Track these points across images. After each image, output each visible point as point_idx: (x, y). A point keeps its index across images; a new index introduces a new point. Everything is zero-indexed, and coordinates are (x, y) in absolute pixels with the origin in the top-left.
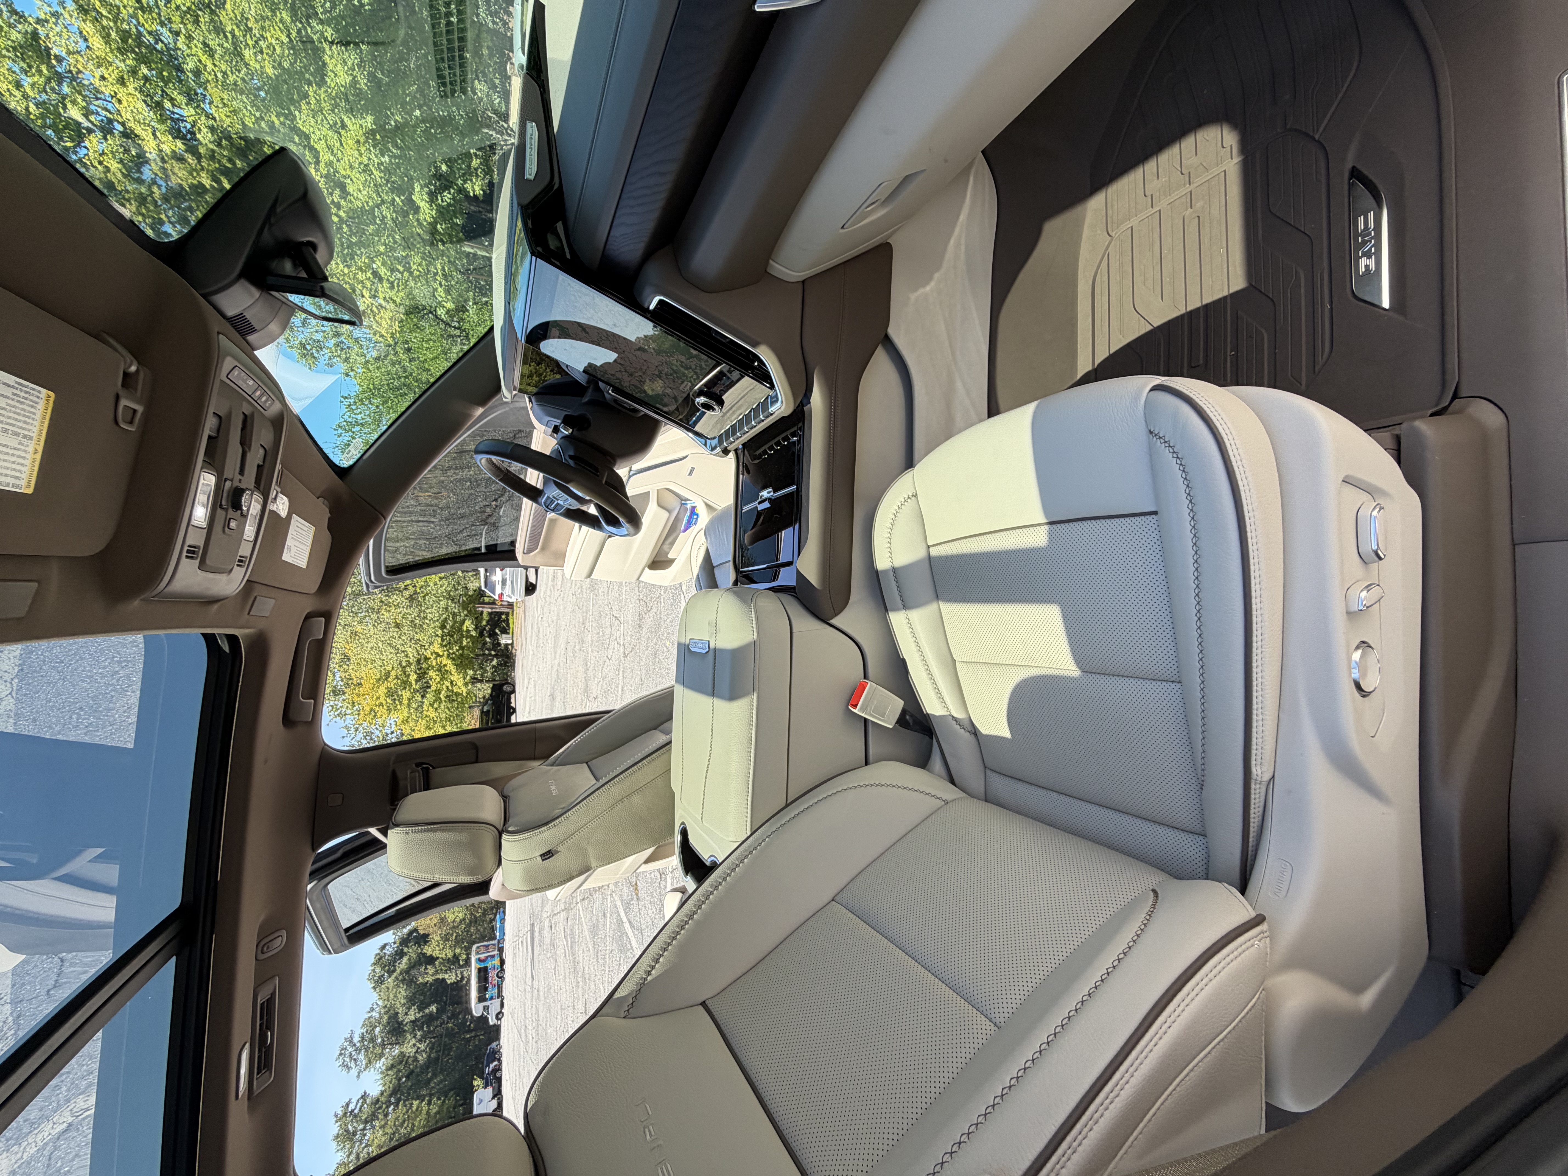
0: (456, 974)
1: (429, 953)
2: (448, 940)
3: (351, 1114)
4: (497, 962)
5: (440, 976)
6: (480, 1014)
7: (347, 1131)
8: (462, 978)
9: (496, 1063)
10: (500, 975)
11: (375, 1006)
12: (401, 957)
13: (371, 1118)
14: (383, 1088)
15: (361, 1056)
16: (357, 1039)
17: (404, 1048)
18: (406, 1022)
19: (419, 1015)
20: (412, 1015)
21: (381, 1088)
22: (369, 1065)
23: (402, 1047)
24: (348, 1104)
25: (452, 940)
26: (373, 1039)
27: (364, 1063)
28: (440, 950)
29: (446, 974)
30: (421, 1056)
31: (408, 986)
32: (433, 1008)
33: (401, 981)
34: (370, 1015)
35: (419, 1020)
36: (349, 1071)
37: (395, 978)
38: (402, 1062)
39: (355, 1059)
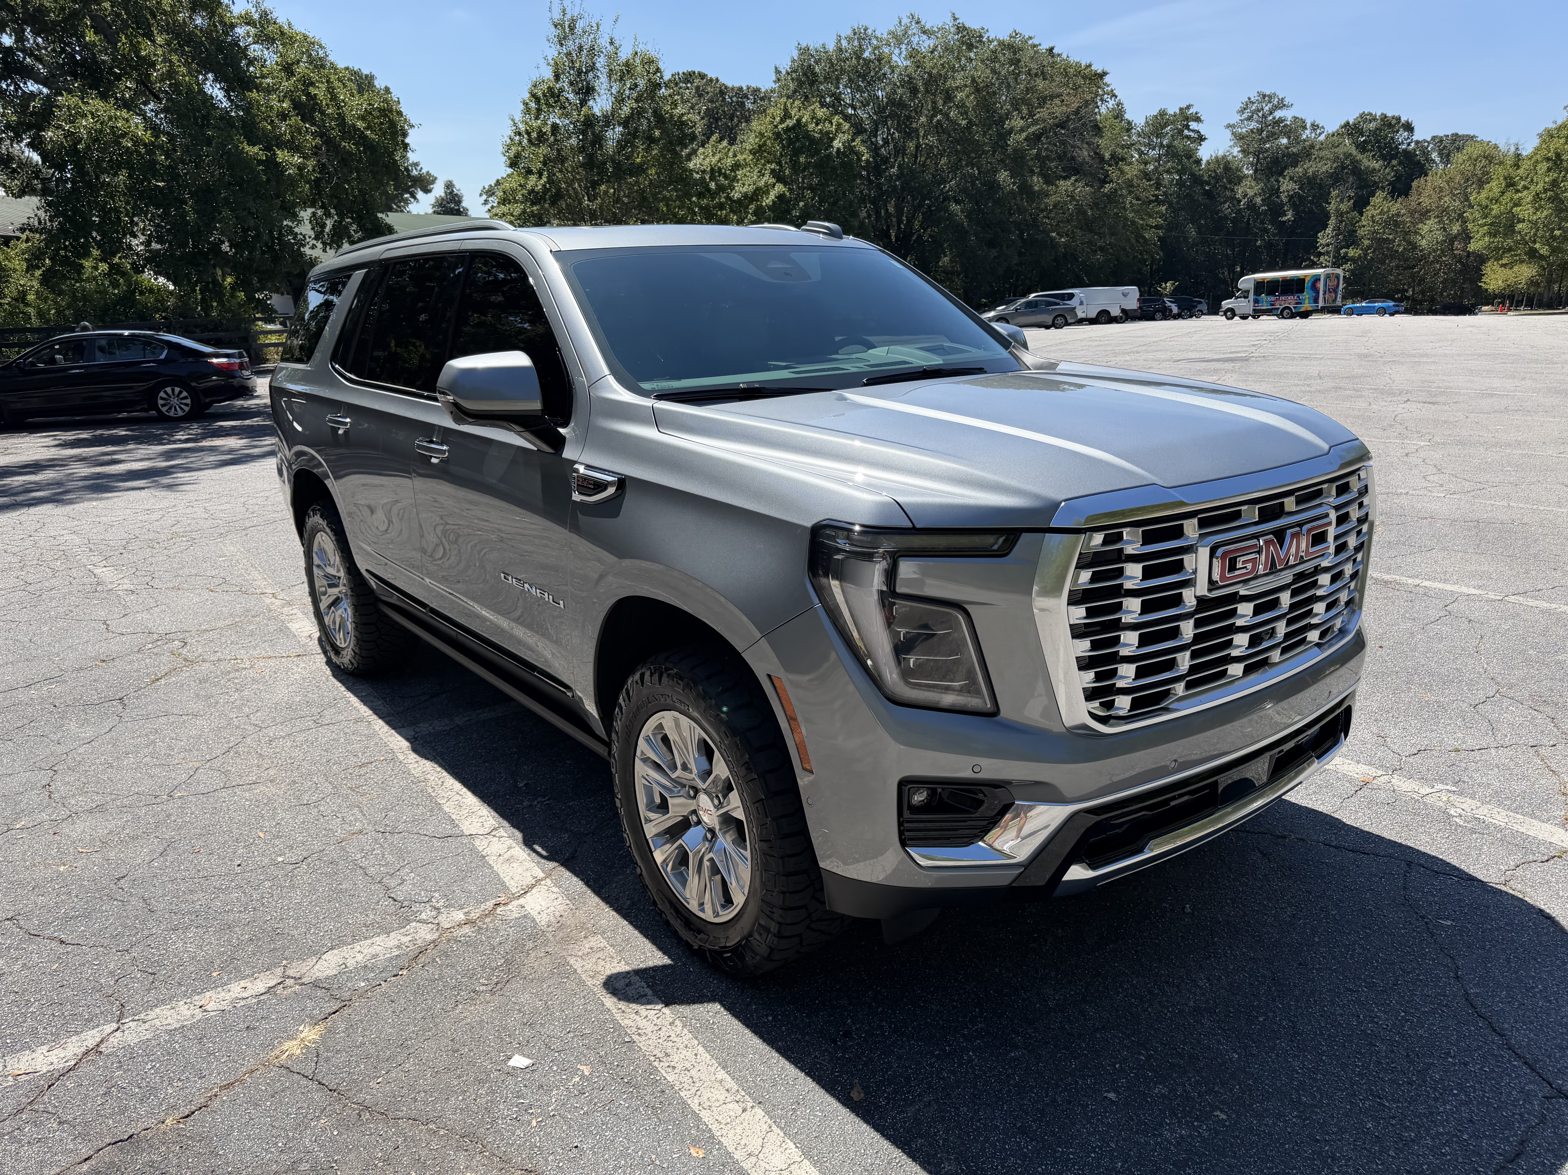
0: (1328, 245)
1: (1374, 200)
2: (1386, 227)
3: (1184, 125)
4: (1307, 306)
5: (1332, 222)
6: (1239, 287)
7: (1166, 125)
8: (1320, 254)
9: (1175, 310)
10: (1285, 313)
11: (1318, 131)
12: (1383, 157)
13: (1171, 152)
14: (1204, 162)
15: (1253, 125)
16: (1278, 114)
17: (1246, 183)
18: (1281, 179)
19: (1284, 198)
20: (1287, 186)
21: (1205, 159)
22: (1239, 137)
23: (1250, 179)
24: (1198, 119)
25: (1384, 232)
26: (1273, 136)
27: (1244, 130)
28: (1373, 216)
29: (1334, 230)
30: (1229, 207)
31: (1331, 176)
32: (1289, 216)
33: (1342, 163)
34: (1308, 126)
35: (1278, 197)
36: (1238, 112)
37: (1351, 155)
38: (1230, 182)
39: (1252, 116)
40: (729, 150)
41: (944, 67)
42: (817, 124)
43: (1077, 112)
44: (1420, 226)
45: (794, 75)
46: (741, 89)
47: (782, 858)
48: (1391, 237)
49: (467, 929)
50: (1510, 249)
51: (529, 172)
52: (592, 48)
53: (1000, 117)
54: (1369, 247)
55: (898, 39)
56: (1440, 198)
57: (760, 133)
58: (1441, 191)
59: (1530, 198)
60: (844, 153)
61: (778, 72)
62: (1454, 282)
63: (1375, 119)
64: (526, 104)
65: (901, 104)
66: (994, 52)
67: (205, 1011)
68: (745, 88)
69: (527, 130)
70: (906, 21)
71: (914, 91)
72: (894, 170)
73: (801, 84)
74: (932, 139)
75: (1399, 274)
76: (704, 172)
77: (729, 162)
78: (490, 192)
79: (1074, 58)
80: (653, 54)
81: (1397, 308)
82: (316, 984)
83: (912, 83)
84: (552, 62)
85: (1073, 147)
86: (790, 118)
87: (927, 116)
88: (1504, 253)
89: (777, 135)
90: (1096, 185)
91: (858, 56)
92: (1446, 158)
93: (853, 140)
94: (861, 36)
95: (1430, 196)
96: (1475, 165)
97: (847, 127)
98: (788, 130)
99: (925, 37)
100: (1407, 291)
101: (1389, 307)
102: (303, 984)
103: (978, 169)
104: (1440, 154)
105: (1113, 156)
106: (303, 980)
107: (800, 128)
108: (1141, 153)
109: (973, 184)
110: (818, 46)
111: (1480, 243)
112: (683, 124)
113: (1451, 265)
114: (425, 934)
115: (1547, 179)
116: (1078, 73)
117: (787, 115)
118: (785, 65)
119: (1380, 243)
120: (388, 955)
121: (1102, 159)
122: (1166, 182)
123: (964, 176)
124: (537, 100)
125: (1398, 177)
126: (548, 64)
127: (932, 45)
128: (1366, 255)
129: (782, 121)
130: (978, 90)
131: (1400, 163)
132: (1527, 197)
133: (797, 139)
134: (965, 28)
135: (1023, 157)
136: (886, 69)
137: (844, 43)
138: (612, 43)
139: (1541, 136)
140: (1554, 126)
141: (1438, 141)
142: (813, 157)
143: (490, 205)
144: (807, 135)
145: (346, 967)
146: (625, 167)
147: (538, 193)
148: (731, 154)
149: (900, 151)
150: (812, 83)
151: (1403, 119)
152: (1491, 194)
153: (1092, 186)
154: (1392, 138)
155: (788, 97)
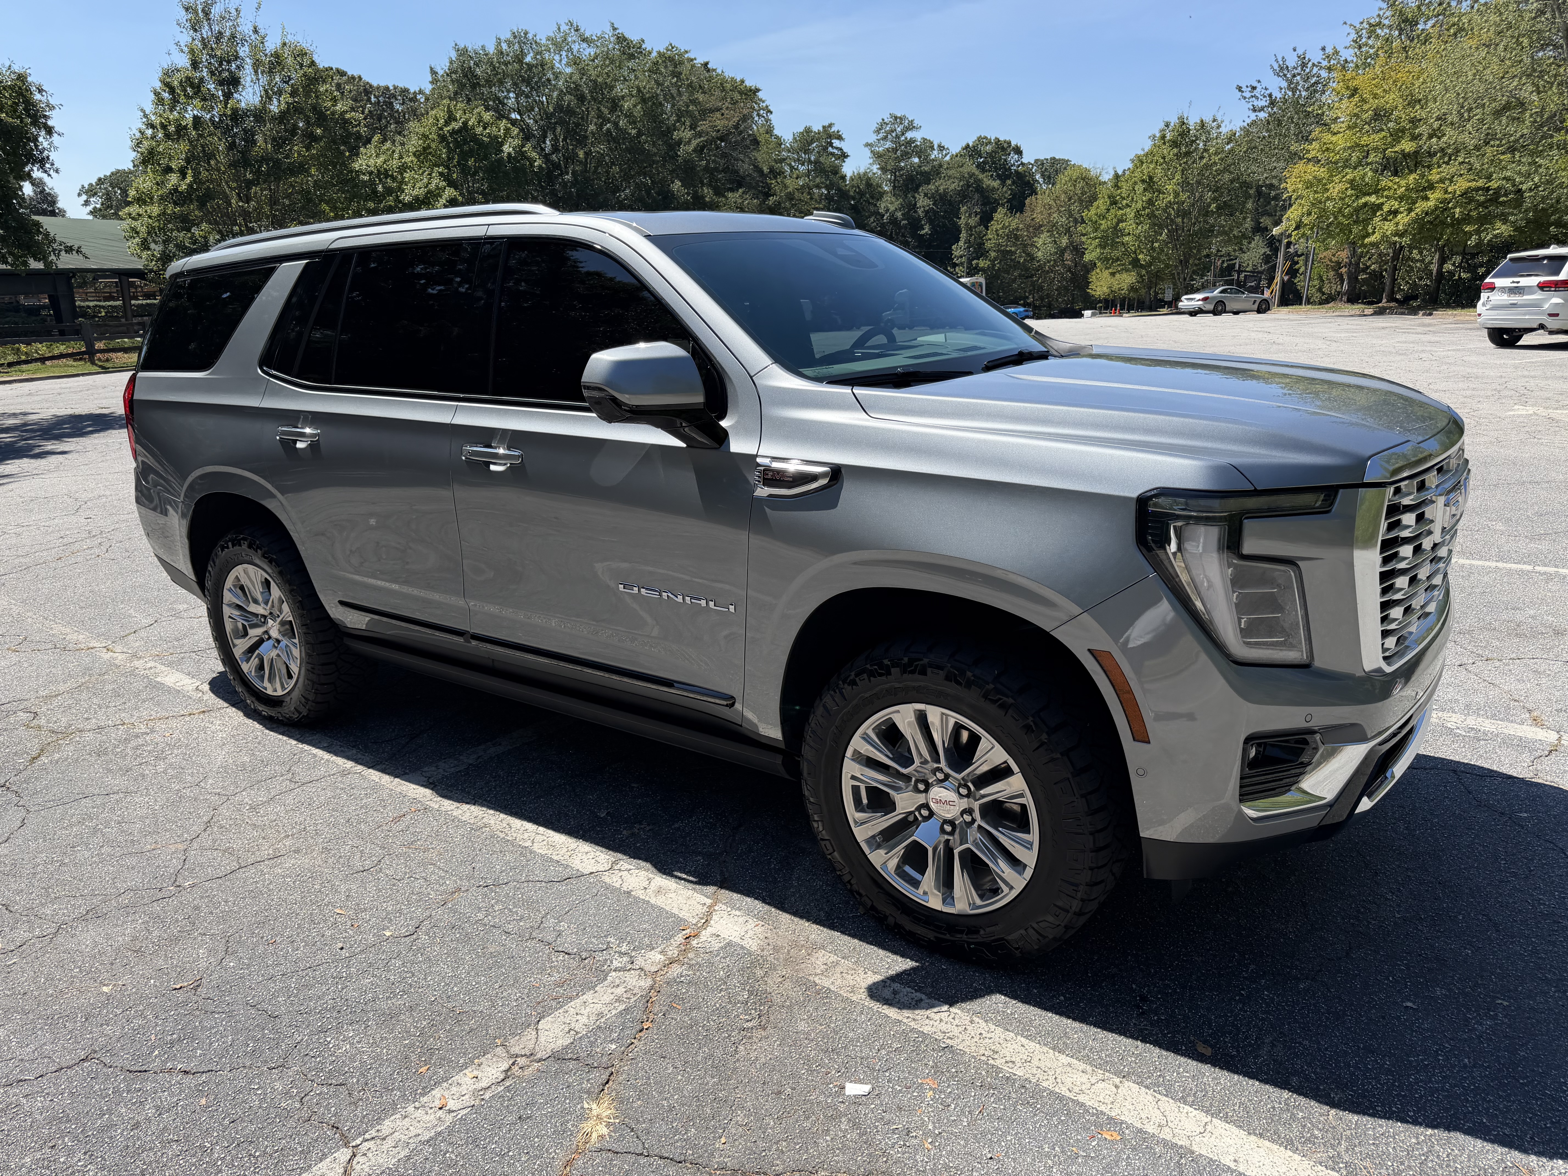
0: (961, 257)
1: (997, 216)
2: (1008, 240)
3: (828, 143)
5: (963, 235)
7: (812, 142)
8: (955, 265)
11: (944, 152)
12: (999, 177)
13: (819, 168)
14: (848, 178)
15: (888, 145)
16: (909, 135)
17: (887, 198)
18: (916, 195)
19: (920, 212)
20: (923, 202)
21: (849, 175)
22: (878, 156)
23: (890, 195)
24: (840, 138)
25: (1007, 245)
26: (906, 155)
27: (881, 149)
28: (997, 230)
29: (965, 243)
30: (874, 221)
31: (959, 193)
32: (926, 230)
33: (968, 182)
34: (936, 147)
35: (916, 212)
36: (875, 132)
37: (974, 174)
38: (872, 197)
39: (887, 137)
40: (394, 151)
41: (609, 76)
42: (485, 128)
43: (736, 127)
44: (1035, 239)
45: (454, 76)
46: (387, 88)
47: (1092, 834)
48: (1013, 249)
49: (675, 970)
50: (1118, 259)
51: (168, 170)
52: (233, 36)
53: (668, 128)
54: (995, 259)
55: (559, 45)
56: (1050, 215)
57: (424, 135)
58: (1050, 208)
59: (1133, 214)
60: (514, 158)
61: (433, 72)
62: (1066, 289)
63: (990, 142)
64: (157, 94)
65: (570, 112)
66: (656, 63)
67: (450, 1111)
68: (391, 88)
69: (161, 123)
70: (564, 28)
71: (581, 98)
72: (568, 177)
73: (462, 86)
74: (602, 148)
75: (1022, 283)
76: (371, 173)
77: (395, 163)
78: (90, 191)
79: (729, 74)
80: (305, 45)
81: (1027, 313)
82: (558, 1057)
83: (578, 90)
84: (186, 49)
85: (737, 160)
86: (455, 120)
87: (596, 124)
88: (1112, 263)
89: (443, 138)
90: (761, 197)
91: (519, 59)
92: (1049, 179)
93: (523, 146)
94: (521, 39)
95: (1041, 212)
96: (1075, 186)
97: (515, 132)
98: (453, 132)
99: (585, 45)
100: (1028, 298)
101: (1020, 312)
102: (540, 1060)
103: (650, 178)
104: (1043, 176)
105: (772, 170)
106: (539, 1056)
107: (467, 131)
108: (792, 168)
109: (648, 193)
110: (478, 47)
111: (1094, 254)
112: (346, 122)
113: (1062, 274)
114: (638, 983)
115: (1144, 199)
116: (734, 88)
117: (451, 118)
118: (442, 67)
119: (1005, 254)
120: (614, 1012)
121: (761, 171)
122: (816, 196)
123: (638, 186)
124: (172, 90)
125: (1014, 195)
126: (182, 51)
127: (592, 53)
128: (994, 265)
129: (447, 123)
130: (644, 101)
131: (1014, 183)
132: (1130, 213)
133: (465, 142)
134: (625, 39)
135: (693, 168)
136: (550, 75)
137: (504, 46)
138: (256, 31)
139: (1132, 161)
140: (1142, 153)
141: (1040, 163)
142: (481, 161)
143: (92, 206)
144: (475, 138)
145: (577, 1033)
146: (284, 167)
147: (181, 193)
148: (396, 156)
149: (570, 158)
150: (474, 86)
151: (1013, 144)
152: (1099, 210)
153: (757, 198)
154: (1005, 160)
155: (451, 99)
